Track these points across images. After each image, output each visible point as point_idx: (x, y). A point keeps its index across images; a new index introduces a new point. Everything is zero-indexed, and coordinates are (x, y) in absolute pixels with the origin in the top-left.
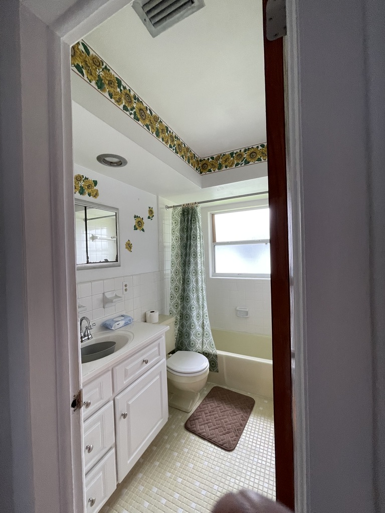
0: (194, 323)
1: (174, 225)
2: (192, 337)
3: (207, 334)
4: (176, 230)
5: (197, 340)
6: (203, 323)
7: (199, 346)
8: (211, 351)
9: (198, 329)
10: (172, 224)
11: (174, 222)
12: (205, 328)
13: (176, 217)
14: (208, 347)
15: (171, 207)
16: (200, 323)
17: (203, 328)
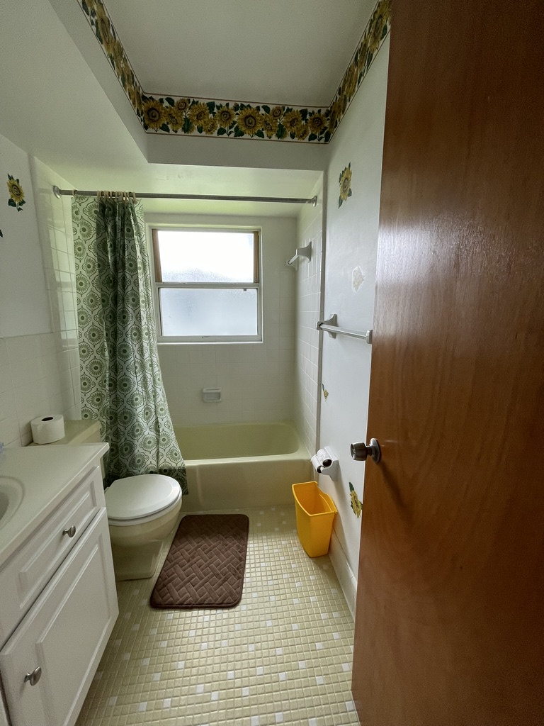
0: (139, 425)
1: (79, 234)
2: (138, 450)
3: (164, 440)
4: (86, 246)
5: (147, 453)
6: (157, 422)
7: (151, 462)
8: (174, 465)
9: (149, 433)
10: (75, 231)
11: (78, 229)
12: (161, 430)
13: (85, 217)
14: (168, 460)
15: (68, 193)
16: (150, 423)
17: (158, 431)
